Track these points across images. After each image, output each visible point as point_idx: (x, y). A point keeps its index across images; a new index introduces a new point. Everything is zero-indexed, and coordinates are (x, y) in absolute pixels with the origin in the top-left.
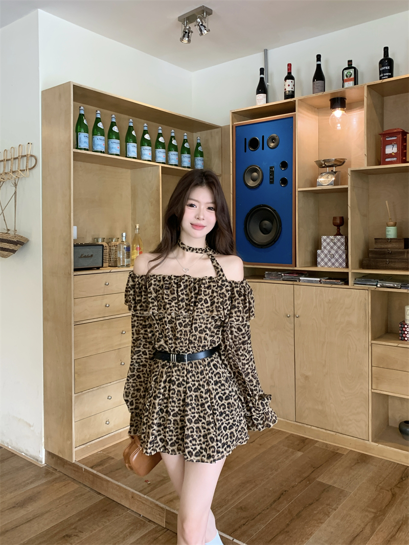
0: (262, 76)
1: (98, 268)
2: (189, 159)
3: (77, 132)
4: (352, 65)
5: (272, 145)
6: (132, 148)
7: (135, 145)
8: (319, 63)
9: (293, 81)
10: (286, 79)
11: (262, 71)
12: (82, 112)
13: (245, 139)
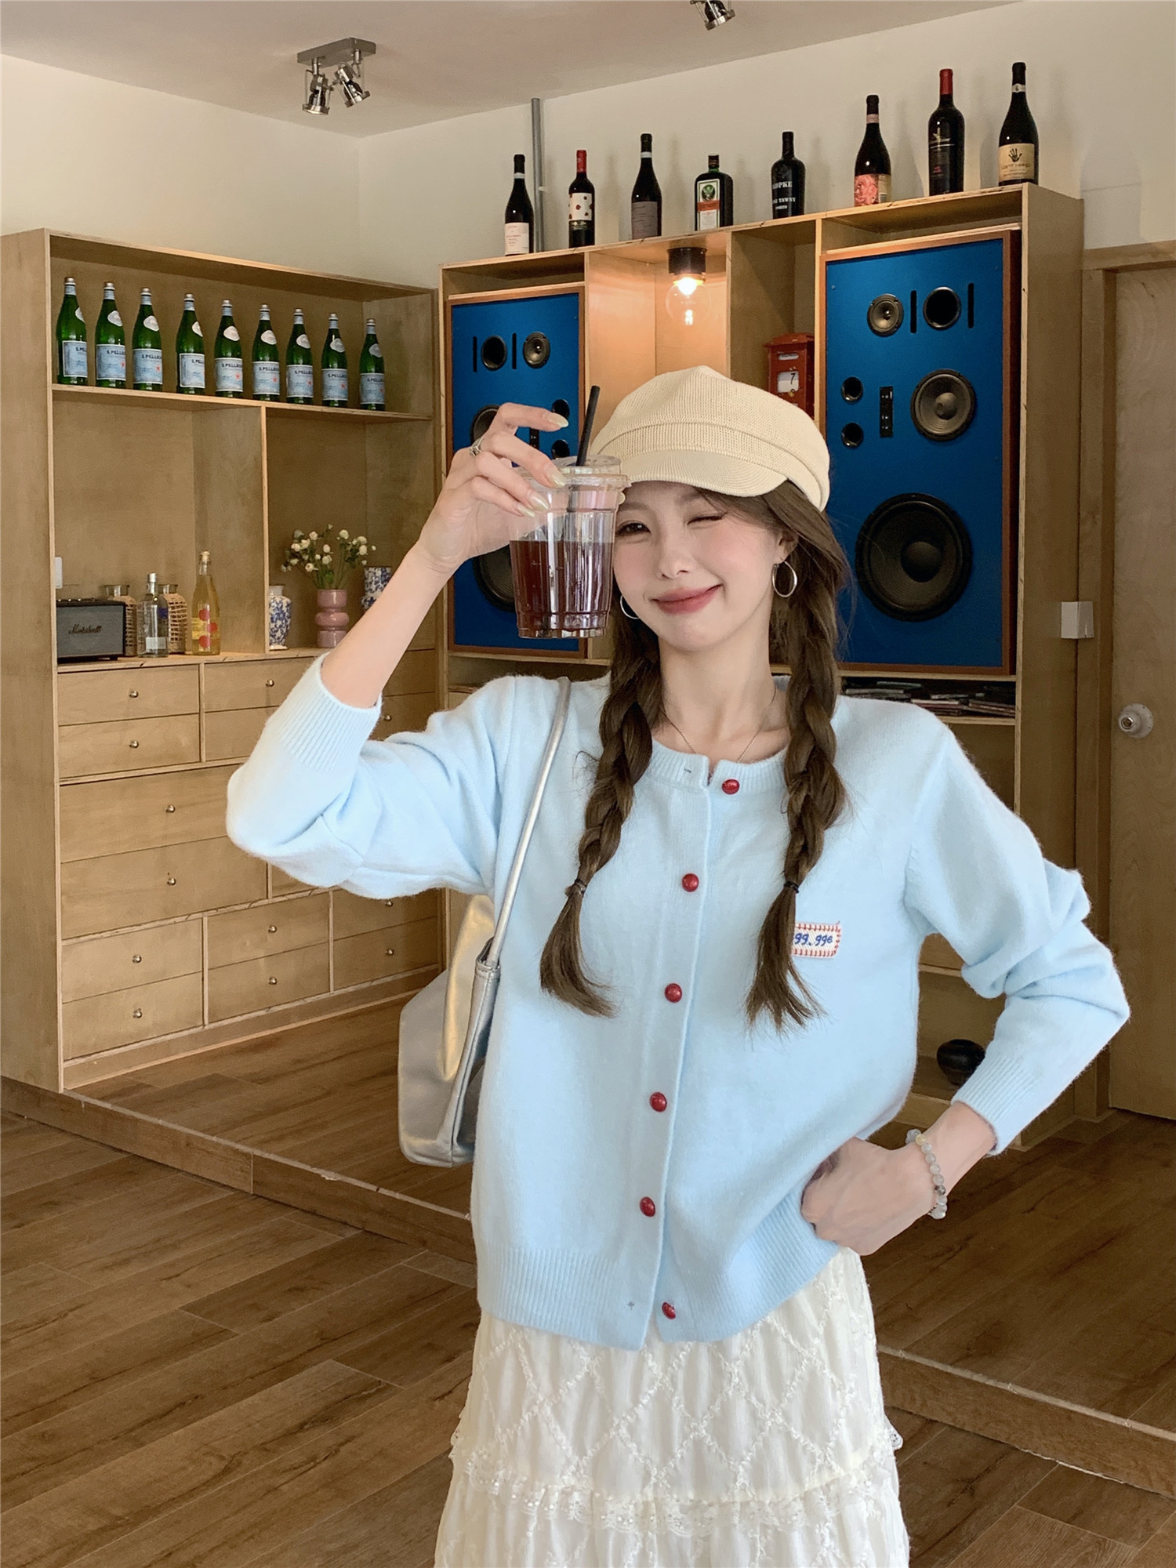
0: (519, 175)
1: (114, 658)
2: (344, 382)
3: (59, 337)
4: (717, 166)
5: (535, 356)
6: (194, 369)
7: (201, 357)
8: (646, 155)
9: (589, 195)
10: (572, 190)
11: (519, 161)
12: (72, 292)
13: (475, 339)
